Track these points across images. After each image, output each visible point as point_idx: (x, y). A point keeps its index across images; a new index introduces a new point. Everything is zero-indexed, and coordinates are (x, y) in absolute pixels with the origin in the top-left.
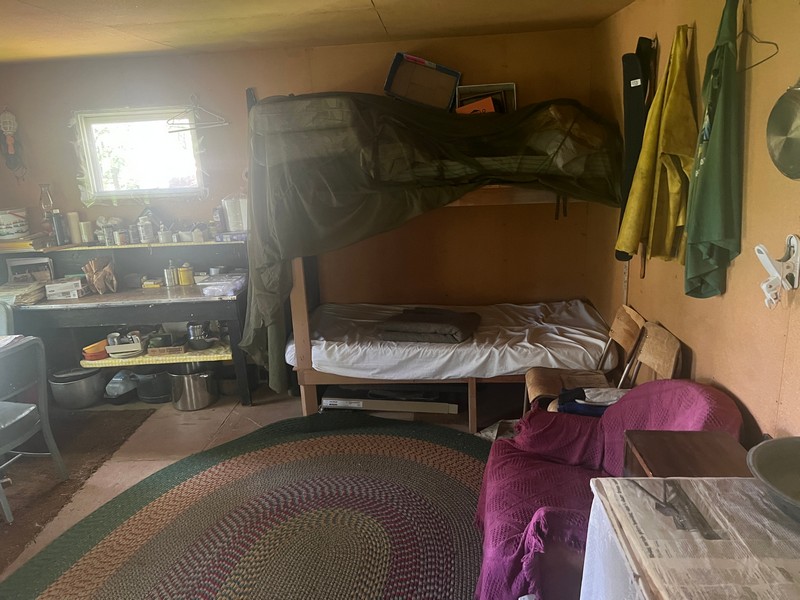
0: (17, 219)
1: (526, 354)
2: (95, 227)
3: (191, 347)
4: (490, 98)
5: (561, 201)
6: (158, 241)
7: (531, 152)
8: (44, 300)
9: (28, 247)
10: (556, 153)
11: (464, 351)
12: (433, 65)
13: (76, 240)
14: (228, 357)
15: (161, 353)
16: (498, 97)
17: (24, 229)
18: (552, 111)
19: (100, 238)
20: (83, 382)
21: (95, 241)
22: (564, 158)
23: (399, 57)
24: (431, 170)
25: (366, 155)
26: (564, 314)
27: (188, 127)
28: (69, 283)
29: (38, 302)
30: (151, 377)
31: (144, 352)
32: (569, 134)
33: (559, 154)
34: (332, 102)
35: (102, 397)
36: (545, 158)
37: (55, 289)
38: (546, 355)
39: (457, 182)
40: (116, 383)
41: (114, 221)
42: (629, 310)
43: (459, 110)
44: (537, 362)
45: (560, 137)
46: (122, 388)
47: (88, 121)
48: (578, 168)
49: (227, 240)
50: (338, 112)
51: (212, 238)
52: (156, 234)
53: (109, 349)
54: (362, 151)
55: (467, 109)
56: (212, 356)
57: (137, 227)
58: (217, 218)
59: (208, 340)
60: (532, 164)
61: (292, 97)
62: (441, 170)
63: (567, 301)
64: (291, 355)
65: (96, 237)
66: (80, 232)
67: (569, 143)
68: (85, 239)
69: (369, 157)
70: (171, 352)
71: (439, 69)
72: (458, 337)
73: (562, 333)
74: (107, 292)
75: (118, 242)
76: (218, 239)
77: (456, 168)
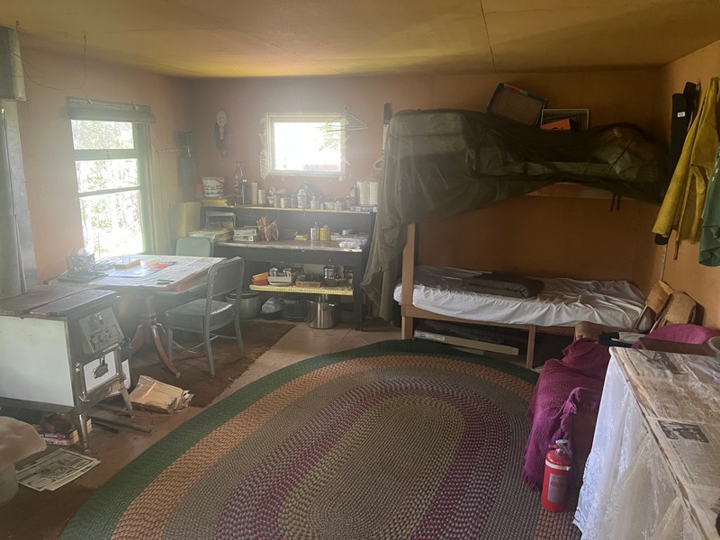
0: (219, 184)
1: (577, 312)
2: (267, 194)
3: (325, 284)
4: (567, 121)
5: (616, 198)
6: (310, 208)
7: (596, 160)
8: (231, 240)
9: (223, 203)
10: (615, 163)
11: (529, 304)
12: (526, 93)
13: (254, 202)
14: (350, 293)
15: (304, 286)
16: (574, 119)
17: (222, 191)
18: (616, 132)
19: (271, 202)
20: (247, 301)
21: (267, 204)
22: (621, 166)
23: (501, 85)
24: (518, 168)
25: (471, 155)
26: (612, 289)
27: (339, 128)
28: (248, 231)
29: (228, 241)
30: (294, 302)
31: (293, 284)
32: (627, 149)
33: (618, 163)
34: (450, 116)
35: (258, 313)
36: (606, 165)
37: (239, 233)
38: (593, 313)
39: (537, 178)
40: (269, 304)
41: (282, 191)
42: (663, 285)
43: (542, 127)
44: (585, 317)
45: (620, 151)
46: (273, 308)
47: (273, 120)
48: (632, 175)
49: (358, 210)
50: (453, 123)
51: (347, 209)
52: (309, 203)
53: (270, 279)
54: (468, 151)
55: (549, 127)
56: (339, 292)
57: (296, 197)
58: (353, 194)
59: (337, 280)
60: (595, 169)
61: (419, 112)
62: (525, 168)
63: (615, 281)
64: (398, 294)
65: (267, 201)
66: (258, 197)
67: (627, 156)
68: (261, 202)
69: (473, 157)
70: (311, 286)
71: (530, 95)
72: (526, 294)
73: (608, 300)
74: (272, 240)
75: (283, 206)
76: (352, 209)
77: (537, 168)
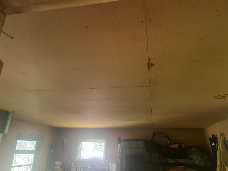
0: (60, 163)
2: (77, 167)
4: (177, 144)
7: (189, 159)
17: (61, 166)
18: (194, 149)
19: (78, 170)
22: (198, 161)
23: (155, 133)
27: (104, 145)
32: (199, 155)
34: (140, 142)
36: (193, 160)
39: (171, 164)
41: (82, 167)
45: (196, 155)
47: (82, 141)
50: (141, 144)
54: (147, 154)
57: (87, 169)
58: (107, 168)
60: (189, 162)
61: (130, 140)
62: (167, 160)
68: (74, 170)
69: (149, 156)
71: (164, 136)
77: (170, 161)
